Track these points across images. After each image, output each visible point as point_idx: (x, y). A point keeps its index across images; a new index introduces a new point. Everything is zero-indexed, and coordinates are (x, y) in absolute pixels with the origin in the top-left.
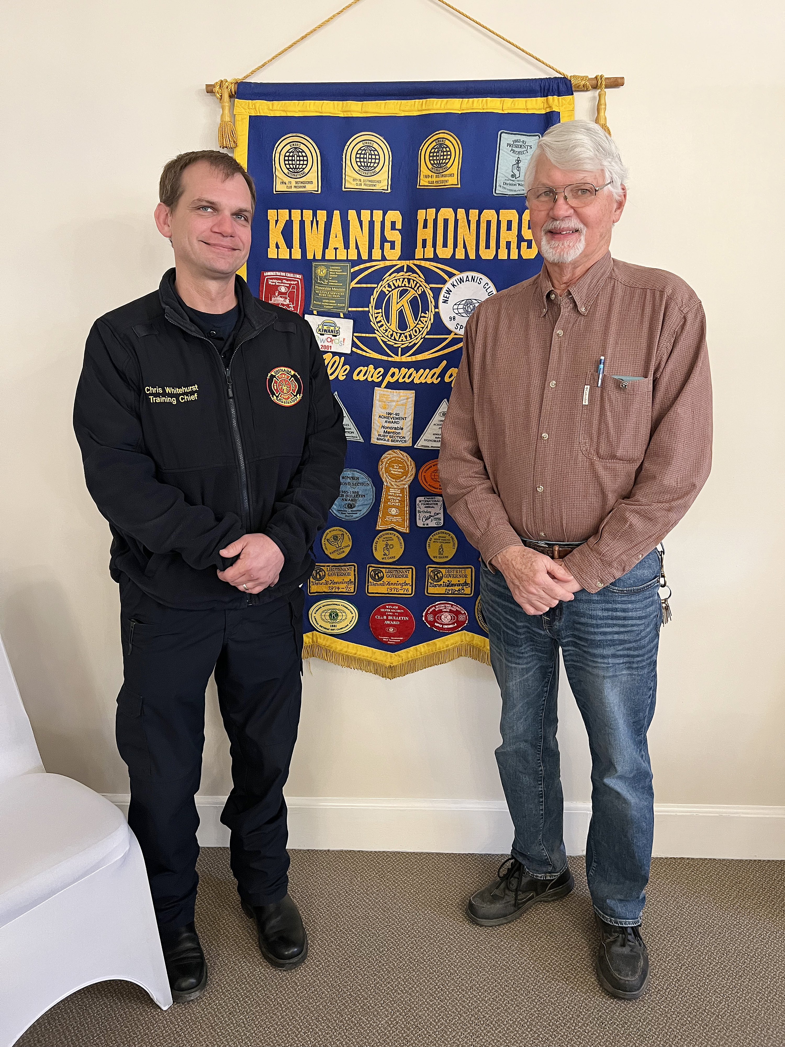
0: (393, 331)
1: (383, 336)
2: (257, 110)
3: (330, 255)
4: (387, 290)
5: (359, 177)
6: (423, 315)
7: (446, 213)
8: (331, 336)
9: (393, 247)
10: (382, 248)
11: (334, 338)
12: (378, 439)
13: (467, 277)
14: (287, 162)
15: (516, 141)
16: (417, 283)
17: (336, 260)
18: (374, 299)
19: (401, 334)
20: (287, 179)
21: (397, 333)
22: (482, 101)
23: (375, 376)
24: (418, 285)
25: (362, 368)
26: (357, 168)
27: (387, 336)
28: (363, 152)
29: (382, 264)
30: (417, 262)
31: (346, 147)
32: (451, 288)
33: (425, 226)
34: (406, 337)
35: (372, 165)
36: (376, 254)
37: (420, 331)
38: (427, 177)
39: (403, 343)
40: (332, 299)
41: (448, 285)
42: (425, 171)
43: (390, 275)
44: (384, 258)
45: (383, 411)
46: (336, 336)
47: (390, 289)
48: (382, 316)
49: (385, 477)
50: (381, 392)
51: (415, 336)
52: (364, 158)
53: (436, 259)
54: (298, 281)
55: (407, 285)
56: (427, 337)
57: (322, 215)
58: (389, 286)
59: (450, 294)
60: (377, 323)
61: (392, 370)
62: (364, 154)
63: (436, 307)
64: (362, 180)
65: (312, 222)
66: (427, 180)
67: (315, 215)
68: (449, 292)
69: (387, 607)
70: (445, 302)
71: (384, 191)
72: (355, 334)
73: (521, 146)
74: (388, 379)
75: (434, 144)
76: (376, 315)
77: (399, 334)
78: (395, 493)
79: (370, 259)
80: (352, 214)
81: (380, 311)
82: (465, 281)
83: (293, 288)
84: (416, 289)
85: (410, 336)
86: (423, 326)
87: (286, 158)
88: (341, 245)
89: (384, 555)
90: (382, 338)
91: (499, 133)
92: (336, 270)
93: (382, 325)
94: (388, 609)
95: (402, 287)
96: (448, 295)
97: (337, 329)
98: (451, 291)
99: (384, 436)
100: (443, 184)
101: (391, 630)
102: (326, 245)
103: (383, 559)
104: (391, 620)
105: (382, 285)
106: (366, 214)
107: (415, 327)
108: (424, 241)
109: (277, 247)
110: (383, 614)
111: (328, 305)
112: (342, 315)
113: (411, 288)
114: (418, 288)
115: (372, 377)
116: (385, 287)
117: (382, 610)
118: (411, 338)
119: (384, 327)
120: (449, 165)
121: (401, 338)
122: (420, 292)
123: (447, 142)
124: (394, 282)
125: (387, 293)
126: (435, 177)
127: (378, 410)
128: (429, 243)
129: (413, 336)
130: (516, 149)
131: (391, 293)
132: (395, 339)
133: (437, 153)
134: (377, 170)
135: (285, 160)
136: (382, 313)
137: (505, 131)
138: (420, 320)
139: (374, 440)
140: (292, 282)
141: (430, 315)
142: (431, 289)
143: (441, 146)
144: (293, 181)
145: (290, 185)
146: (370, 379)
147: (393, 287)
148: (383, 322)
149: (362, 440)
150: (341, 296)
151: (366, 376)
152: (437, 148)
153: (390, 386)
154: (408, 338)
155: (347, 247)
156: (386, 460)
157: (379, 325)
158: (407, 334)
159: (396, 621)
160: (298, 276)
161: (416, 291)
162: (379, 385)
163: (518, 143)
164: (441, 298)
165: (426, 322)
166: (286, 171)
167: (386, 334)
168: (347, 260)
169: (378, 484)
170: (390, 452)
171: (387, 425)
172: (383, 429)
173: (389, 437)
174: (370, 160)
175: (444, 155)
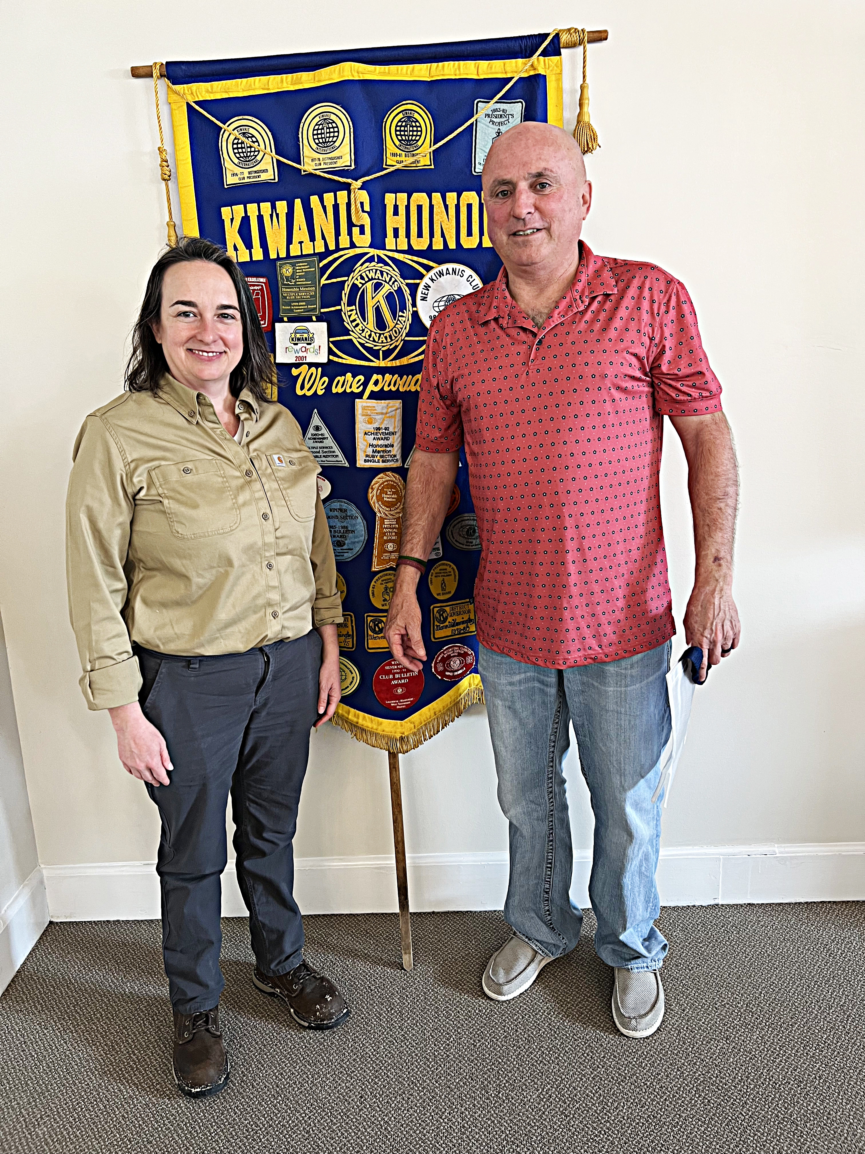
0: (371, 331)
1: (359, 338)
2: (195, 94)
3: (295, 251)
4: (360, 283)
5: (316, 156)
6: (401, 314)
7: (420, 198)
8: (305, 345)
9: (362, 232)
10: (350, 233)
11: (308, 347)
12: (365, 461)
13: (447, 269)
14: (236, 151)
15: (495, 110)
17: (302, 256)
18: (345, 294)
19: (380, 334)
20: (238, 170)
21: (375, 333)
22: (454, 65)
23: (354, 385)
24: (393, 279)
25: (339, 378)
26: (314, 146)
27: (365, 337)
28: (321, 127)
29: (352, 252)
30: (390, 254)
31: (302, 125)
32: (430, 283)
33: (396, 213)
34: (386, 338)
35: (331, 139)
36: (344, 242)
37: (400, 333)
38: (394, 155)
39: (383, 344)
40: (302, 301)
41: (426, 280)
43: (362, 265)
44: (353, 245)
45: (369, 426)
46: (310, 344)
47: (363, 282)
48: (357, 313)
49: (376, 506)
50: (365, 404)
51: (396, 337)
52: (321, 134)
53: (411, 251)
54: (262, 286)
55: (380, 278)
56: (407, 338)
57: (282, 206)
58: (362, 278)
59: (428, 290)
60: (352, 322)
61: (375, 377)
62: (321, 129)
63: (414, 305)
64: (321, 159)
65: (271, 216)
66: (395, 159)
67: (274, 207)
68: (427, 287)
69: (393, 663)
70: (424, 299)
71: (346, 168)
72: (331, 339)
73: (501, 116)
74: (371, 387)
75: (401, 116)
76: (349, 313)
77: (378, 335)
78: (390, 525)
79: (338, 249)
80: (314, 200)
81: (353, 307)
82: (445, 274)
83: (257, 294)
84: (391, 283)
85: (390, 337)
86: (402, 326)
87: (235, 146)
88: (306, 238)
89: (384, 601)
90: (359, 340)
91: (476, 102)
92: (303, 267)
93: (357, 325)
94: (394, 665)
95: (375, 279)
96: (426, 292)
97: (311, 335)
98: (430, 287)
99: (373, 456)
100: (415, 165)
101: (400, 691)
102: (289, 241)
103: (383, 605)
104: (398, 679)
105: (353, 278)
106: (329, 197)
107: (395, 327)
108: (396, 231)
109: (236, 249)
110: (389, 672)
111: (299, 310)
112: (314, 318)
113: (385, 281)
114: (393, 283)
115: (351, 387)
116: (357, 279)
117: (387, 668)
118: (392, 340)
119: (360, 327)
120: (420, 143)
121: (381, 339)
122: (396, 289)
123: (416, 116)
124: (367, 272)
125: (360, 285)
126: (404, 155)
127: (361, 426)
128: (402, 232)
129: (393, 338)
130: (494, 120)
131: (364, 286)
132: (374, 341)
133: (404, 127)
134: (337, 144)
135: (234, 149)
136: (356, 310)
137: (482, 100)
138: (398, 320)
139: (361, 463)
140: (256, 288)
141: (408, 314)
142: (407, 285)
143: (409, 119)
144: (246, 171)
145: (242, 176)
146: (348, 390)
147: (367, 279)
148: (358, 321)
150: (311, 296)
151: (344, 387)
152: (404, 121)
153: (373, 396)
154: (389, 340)
155: (312, 239)
156: (377, 485)
157: (354, 324)
158: (387, 335)
159: (404, 678)
160: (262, 280)
161: (391, 286)
162: (360, 395)
163: (498, 113)
164: (419, 295)
165: (404, 322)
166: (236, 161)
167: (363, 334)
168: (315, 254)
169: (369, 516)
170: (381, 475)
171: (375, 442)
172: (371, 449)
173: (378, 457)
174: (328, 135)
175: (413, 131)
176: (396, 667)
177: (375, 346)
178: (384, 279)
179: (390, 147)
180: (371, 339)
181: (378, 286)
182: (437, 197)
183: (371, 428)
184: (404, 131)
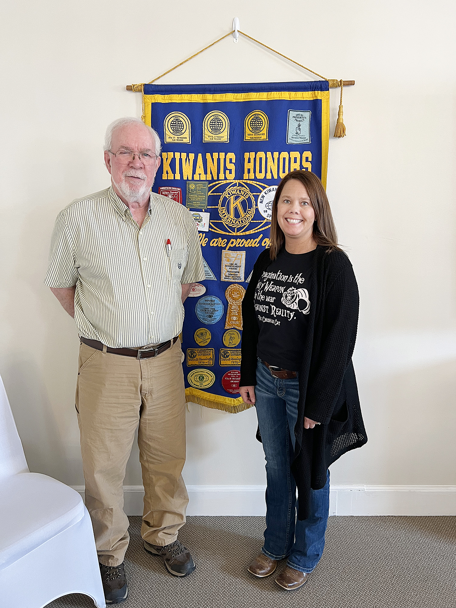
0: (232, 219)
1: (226, 222)
2: (156, 99)
3: (196, 177)
4: (228, 196)
5: (211, 135)
6: (249, 210)
7: (261, 154)
8: (197, 222)
9: (230, 173)
10: (225, 173)
11: (199, 223)
12: (225, 278)
13: (273, 188)
14: (172, 127)
15: (298, 115)
16: (245, 192)
17: (200, 180)
18: (221, 201)
19: (236, 220)
20: (172, 136)
21: (234, 220)
22: (279, 93)
23: (222, 243)
24: (246, 193)
25: (215, 239)
26: (210, 130)
27: (229, 222)
28: (214, 121)
29: (225, 182)
30: (245, 181)
31: (205, 119)
32: (264, 195)
33: (249, 161)
34: (239, 222)
35: (219, 128)
36: (222, 176)
37: (248, 219)
38: (249, 135)
39: (238, 225)
40: (198, 202)
41: (263, 193)
42: (248, 132)
43: (229, 188)
44: (226, 179)
45: (227, 262)
46: (200, 222)
47: (230, 196)
48: (225, 210)
49: (229, 300)
50: (226, 253)
51: (245, 221)
52: (214, 125)
53: (256, 179)
54: (178, 192)
55: (239, 193)
56: (252, 221)
57: (192, 156)
58: (229, 194)
59: (263, 198)
60: (223, 214)
61: (232, 240)
62: (214, 123)
63: (256, 205)
64: (213, 137)
65: (186, 159)
66: (249, 136)
67: (188, 156)
68: (263, 197)
69: (232, 372)
70: (261, 202)
71: (225, 142)
72: (211, 221)
73: (300, 117)
74: (230, 245)
75: (253, 117)
76: (222, 210)
77: (235, 221)
78: (235, 308)
79: (218, 180)
80: (208, 155)
81: (224, 208)
82: (272, 191)
83: (176, 196)
84: (244, 195)
85: (242, 221)
86: (249, 216)
87: (172, 125)
88: (202, 172)
89: (229, 343)
90: (225, 223)
91: (288, 111)
92: (200, 185)
93: (226, 216)
94: (232, 373)
95: (236, 194)
96: (263, 199)
97: (201, 218)
98: (264, 197)
99: (229, 276)
100: (259, 139)
101: (234, 386)
102: (194, 172)
103: (229, 345)
104: (234, 380)
105: (225, 194)
106: (215, 155)
107: (245, 216)
108: (249, 170)
109: (167, 173)
110: (229, 377)
111: (196, 205)
112: (203, 210)
113: (242, 195)
114: (246, 195)
115: (220, 244)
116: (226, 194)
117: (229, 374)
118: (242, 223)
119: (226, 217)
120: (261, 129)
121: (236, 223)
122: (247, 197)
123: (260, 117)
124: (232, 192)
125: (228, 198)
126: (254, 135)
127: (224, 262)
128: (252, 171)
129: (244, 222)
130: (298, 119)
131: (230, 198)
132: (233, 223)
133: (254, 122)
134: (222, 131)
135: (171, 126)
136: (225, 209)
137: (291, 110)
138: (247, 212)
139: (223, 279)
140: (175, 193)
141: (253, 210)
142: (253, 195)
143: (257, 118)
144: (176, 137)
145: (174, 139)
146: (219, 246)
147: (231, 195)
148: (226, 214)
149: (216, 279)
150: (203, 200)
151: (218, 243)
152: (254, 119)
153: (231, 249)
154: (241, 222)
155: (206, 173)
156: (230, 290)
157: (224, 215)
158: (240, 220)
159: (237, 380)
160: (178, 189)
161: (245, 197)
162: (225, 248)
163: (299, 116)
164: (259, 200)
165: (251, 213)
166: (172, 131)
167: (228, 220)
168: (206, 180)
169: (226, 304)
170: (232, 285)
171: (230, 270)
172: (228, 273)
173: (231, 277)
174: (217, 126)
175: (259, 124)
176: (233, 374)
177: (233, 226)
178: (241, 194)
179: (247, 131)
180: (232, 222)
181: (236, 198)
182: (269, 154)
183: (228, 263)
184: (255, 124)
